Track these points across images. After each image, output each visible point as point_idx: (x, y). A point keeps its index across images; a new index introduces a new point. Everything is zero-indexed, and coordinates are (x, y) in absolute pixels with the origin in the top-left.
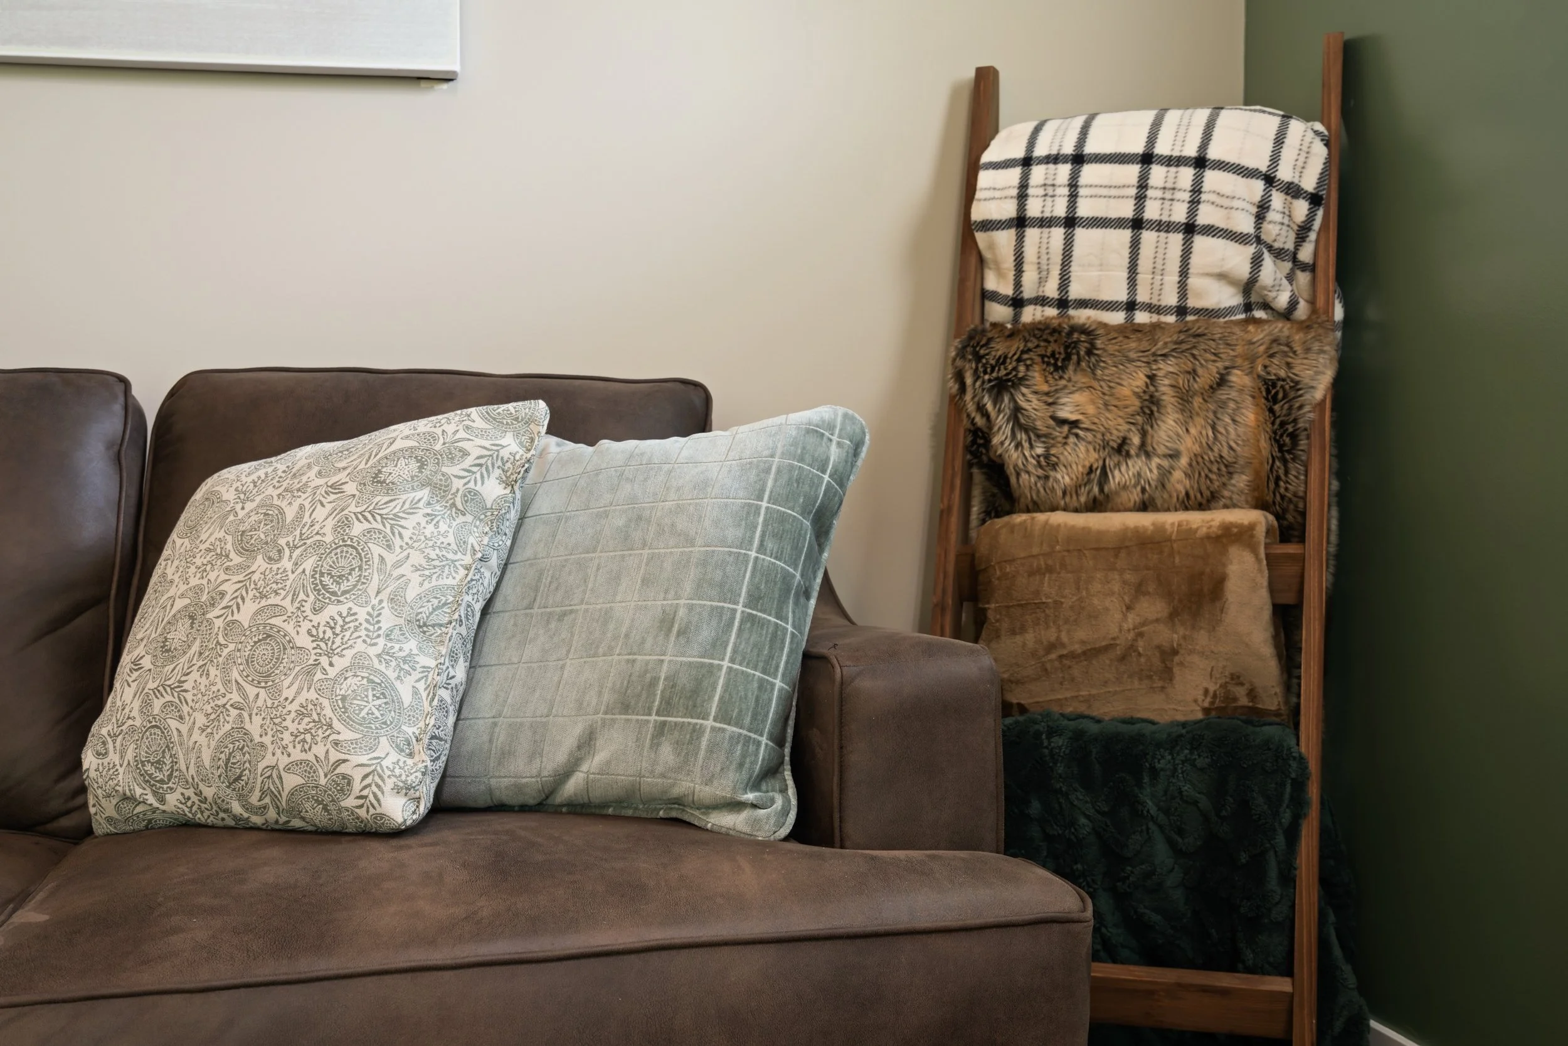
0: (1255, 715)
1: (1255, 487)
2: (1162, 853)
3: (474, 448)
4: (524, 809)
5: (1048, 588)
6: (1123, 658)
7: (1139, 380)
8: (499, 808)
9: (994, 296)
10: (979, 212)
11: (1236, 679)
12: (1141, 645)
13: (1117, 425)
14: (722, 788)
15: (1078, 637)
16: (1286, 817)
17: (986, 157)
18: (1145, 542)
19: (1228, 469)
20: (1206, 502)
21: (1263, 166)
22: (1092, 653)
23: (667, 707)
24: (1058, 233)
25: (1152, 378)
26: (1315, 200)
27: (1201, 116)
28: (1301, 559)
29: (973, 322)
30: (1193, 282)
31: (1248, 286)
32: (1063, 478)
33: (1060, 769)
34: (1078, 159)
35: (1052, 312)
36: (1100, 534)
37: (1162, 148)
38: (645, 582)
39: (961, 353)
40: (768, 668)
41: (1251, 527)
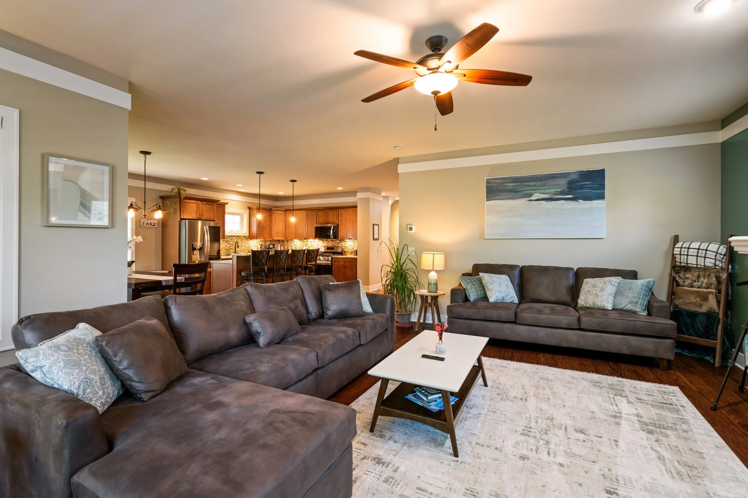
0: (714, 312)
1: (715, 287)
2: (699, 326)
3: (614, 281)
4: (619, 310)
5: (683, 296)
6: (694, 304)
7: (697, 274)
8: (617, 310)
9: (677, 262)
10: (674, 253)
11: (711, 308)
12: (697, 303)
13: (694, 279)
14: (640, 311)
15: (688, 301)
16: (716, 324)
17: (676, 246)
18: (697, 292)
19: (711, 285)
20: (708, 288)
21: (716, 251)
22: (690, 303)
23: (634, 304)
24: (686, 256)
25: (699, 274)
26: (724, 255)
27: (707, 244)
28: (721, 296)
29: (674, 264)
30: (706, 263)
31: (715, 264)
32: (686, 283)
33: (685, 315)
34: (689, 248)
35: (686, 264)
36: (691, 291)
37: (701, 248)
38: (632, 293)
39: (672, 268)
40: (645, 301)
41: (713, 292)
